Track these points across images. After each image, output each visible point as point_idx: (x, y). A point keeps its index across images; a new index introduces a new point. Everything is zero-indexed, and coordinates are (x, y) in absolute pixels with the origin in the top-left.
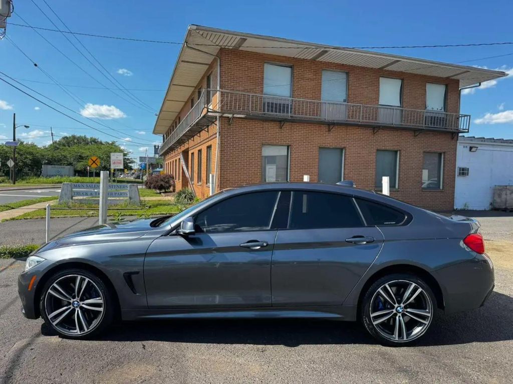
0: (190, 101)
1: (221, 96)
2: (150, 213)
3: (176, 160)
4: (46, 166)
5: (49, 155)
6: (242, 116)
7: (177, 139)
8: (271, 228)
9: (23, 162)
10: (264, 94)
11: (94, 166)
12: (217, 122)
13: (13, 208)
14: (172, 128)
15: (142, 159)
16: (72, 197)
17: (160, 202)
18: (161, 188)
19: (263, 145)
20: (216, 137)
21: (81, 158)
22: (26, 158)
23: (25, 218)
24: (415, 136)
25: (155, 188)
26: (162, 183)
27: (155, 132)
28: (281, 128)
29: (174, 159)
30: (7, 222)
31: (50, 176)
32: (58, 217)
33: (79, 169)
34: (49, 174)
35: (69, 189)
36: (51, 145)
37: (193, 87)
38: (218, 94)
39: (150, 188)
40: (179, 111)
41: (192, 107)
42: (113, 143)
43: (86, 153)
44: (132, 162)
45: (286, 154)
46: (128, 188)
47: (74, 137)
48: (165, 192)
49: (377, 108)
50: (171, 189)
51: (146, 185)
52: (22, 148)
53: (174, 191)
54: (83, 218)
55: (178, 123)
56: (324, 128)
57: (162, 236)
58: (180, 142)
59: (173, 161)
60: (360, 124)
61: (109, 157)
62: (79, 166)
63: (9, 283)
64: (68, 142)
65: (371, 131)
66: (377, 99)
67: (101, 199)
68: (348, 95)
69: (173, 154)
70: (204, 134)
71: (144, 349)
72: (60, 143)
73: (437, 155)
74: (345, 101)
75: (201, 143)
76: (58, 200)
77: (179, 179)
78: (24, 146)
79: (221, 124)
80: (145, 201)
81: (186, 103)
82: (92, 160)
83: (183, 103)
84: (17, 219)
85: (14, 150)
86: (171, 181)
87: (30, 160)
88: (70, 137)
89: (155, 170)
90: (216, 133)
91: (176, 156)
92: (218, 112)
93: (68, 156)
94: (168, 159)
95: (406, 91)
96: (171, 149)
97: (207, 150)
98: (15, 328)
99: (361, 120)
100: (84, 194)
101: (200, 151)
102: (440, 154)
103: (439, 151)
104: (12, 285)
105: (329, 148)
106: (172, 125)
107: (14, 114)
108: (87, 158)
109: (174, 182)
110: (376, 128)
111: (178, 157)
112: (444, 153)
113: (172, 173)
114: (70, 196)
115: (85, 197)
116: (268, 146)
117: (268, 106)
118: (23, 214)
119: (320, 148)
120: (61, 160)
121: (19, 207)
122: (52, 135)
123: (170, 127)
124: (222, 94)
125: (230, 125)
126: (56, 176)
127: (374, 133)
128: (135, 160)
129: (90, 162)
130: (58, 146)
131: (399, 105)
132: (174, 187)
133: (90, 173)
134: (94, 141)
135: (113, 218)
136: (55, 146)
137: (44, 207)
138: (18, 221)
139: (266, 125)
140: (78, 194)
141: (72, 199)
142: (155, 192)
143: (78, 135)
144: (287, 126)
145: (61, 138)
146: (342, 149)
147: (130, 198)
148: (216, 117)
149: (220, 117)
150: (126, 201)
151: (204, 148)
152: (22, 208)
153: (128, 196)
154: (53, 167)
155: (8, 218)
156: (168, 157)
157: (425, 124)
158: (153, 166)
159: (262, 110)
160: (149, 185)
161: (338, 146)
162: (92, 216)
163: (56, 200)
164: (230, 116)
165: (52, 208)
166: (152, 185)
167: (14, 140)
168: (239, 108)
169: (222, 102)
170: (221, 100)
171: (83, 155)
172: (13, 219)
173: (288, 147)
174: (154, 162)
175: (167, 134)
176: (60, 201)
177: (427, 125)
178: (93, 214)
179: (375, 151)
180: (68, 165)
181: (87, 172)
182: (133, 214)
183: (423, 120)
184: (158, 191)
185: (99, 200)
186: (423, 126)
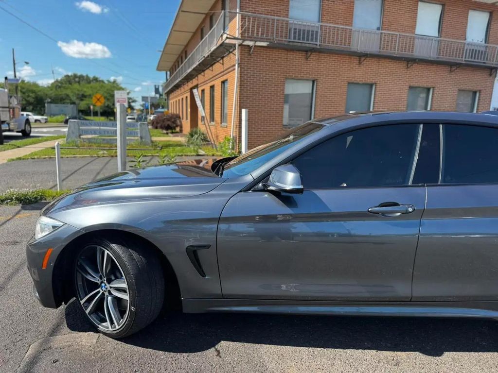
0: (200, 30)
1: (242, 21)
2: (164, 155)
3: (182, 99)
4: (49, 104)
5: (52, 93)
6: (264, 44)
7: (184, 75)
8: (413, 182)
9: (26, 100)
10: (290, 18)
11: (99, 104)
12: (236, 52)
13: (19, 147)
14: (177, 64)
15: (144, 99)
16: (80, 135)
17: (171, 143)
18: (168, 128)
19: (287, 78)
20: (234, 69)
21: (83, 97)
22: (29, 96)
23: (32, 158)
24: (451, 71)
25: (162, 128)
26: (169, 123)
27: (159, 69)
28: (307, 59)
29: (180, 98)
30: (14, 162)
31: (54, 115)
32: (67, 157)
33: (82, 108)
34: (53, 112)
35: (77, 127)
36: (52, 84)
37: (204, 14)
38: (238, 18)
39: (156, 128)
40: (185, 44)
41: (202, 39)
42: (114, 82)
43: (88, 92)
44: (134, 101)
45: (310, 92)
46: (139, 127)
47: (75, 76)
48: (172, 133)
49: (414, 38)
50: (178, 129)
51: (152, 125)
52: (23, 86)
53: (181, 131)
54: (93, 159)
55: (184, 58)
56: (355, 60)
57: (240, 191)
58: (189, 78)
59: (179, 100)
60: (395, 55)
61: (113, 96)
62: (83, 105)
63: (18, 239)
64: (70, 80)
65: (405, 65)
66: (414, 27)
67: (118, 138)
68: (382, 23)
69: (178, 92)
70: (217, 67)
71: (220, 357)
72: (61, 82)
73: (471, 94)
74: (378, 29)
75: (214, 77)
76: (65, 139)
77: (187, 119)
78: (25, 84)
79: (241, 54)
80: (156, 141)
81: (195, 34)
82: (97, 98)
83: (191, 34)
84: (24, 159)
85: (17, 87)
86: (178, 121)
87: (33, 98)
88: (71, 76)
89: (157, 110)
90: (235, 65)
91: (182, 94)
92: (237, 39)
93: (71, 95)
94: (173, 98)
95: (446, 18)
96: (177, 87)
97: (222, 86)
98: (28, 314)
99: (396, 53)
100: (93, 132)
101: (212, 87)
102: (475, 93)
103: (475, 89)
104: (21, 242)
105: (358, 84)
106: (176, 60)
107: (13, 49)
108: (90, 96)
109: (181, 122)
110: (410, 61)
111: (185, 95)
112: (480, 91)
113: (178, 112)
114: (78, 134)
115: (93, 136)
116: (292, 81)
117: (295, 33)
118: (29, 153)
119: (349, 83)
120: (64, 100)
121: (25, 146)
122: (53, 73)
123: (175, 62)
124: (243, 18)
125: (250, 55)
126: (60, 114)
127: (408, 68)
128: (137, 99)
129: (94, 100)
130: (60, 85)
131: (437, 35)
132: (181, 127)
133: (94, 113)
134: (96, 79)
135: (133, 159)
136: (58, 85)
137: (52, 146)
138: (24, 160)
139: (291, 55)
140: (87, 132)
141: (80, 138)
142: (162, 132)
143: (79, 74)
144: (314, 56)
145: (63, 76)
146: (371, 85)
147: (141, 138)
148: (235, 45)
149: (239, 45)
150: (137, 140)
151: (217, 83)
152: (27, 147)
153: (139, 135)
154: (56, 106)
155: (14, 158)
156: (171, 96)
157: (465, 58)
158: (155, 106)
159: (288, 38)
160: (156, 124)
161: (369, 81)
162: (103, 156)
163: (63, 139)
164: (251, 43)
165: (61, 147)
166: (159, 125)
167: (15, 76)
168: (262, 34)
169: (242, 27)
170: (242, 25)
171: (86, 94)
172: (20, 159)
173: (313, 82)
174: (155, 102)
175: (172, 70)
176: (67, 140)
177: (467, 59)
178: (104, 154)
179: (407, 88)
180: (71, 104)
181: (90, 112)
182: (146, 154)
183: (463, 54)
184: (165, 131)
185: (116, 139)
186: (462, 60)
